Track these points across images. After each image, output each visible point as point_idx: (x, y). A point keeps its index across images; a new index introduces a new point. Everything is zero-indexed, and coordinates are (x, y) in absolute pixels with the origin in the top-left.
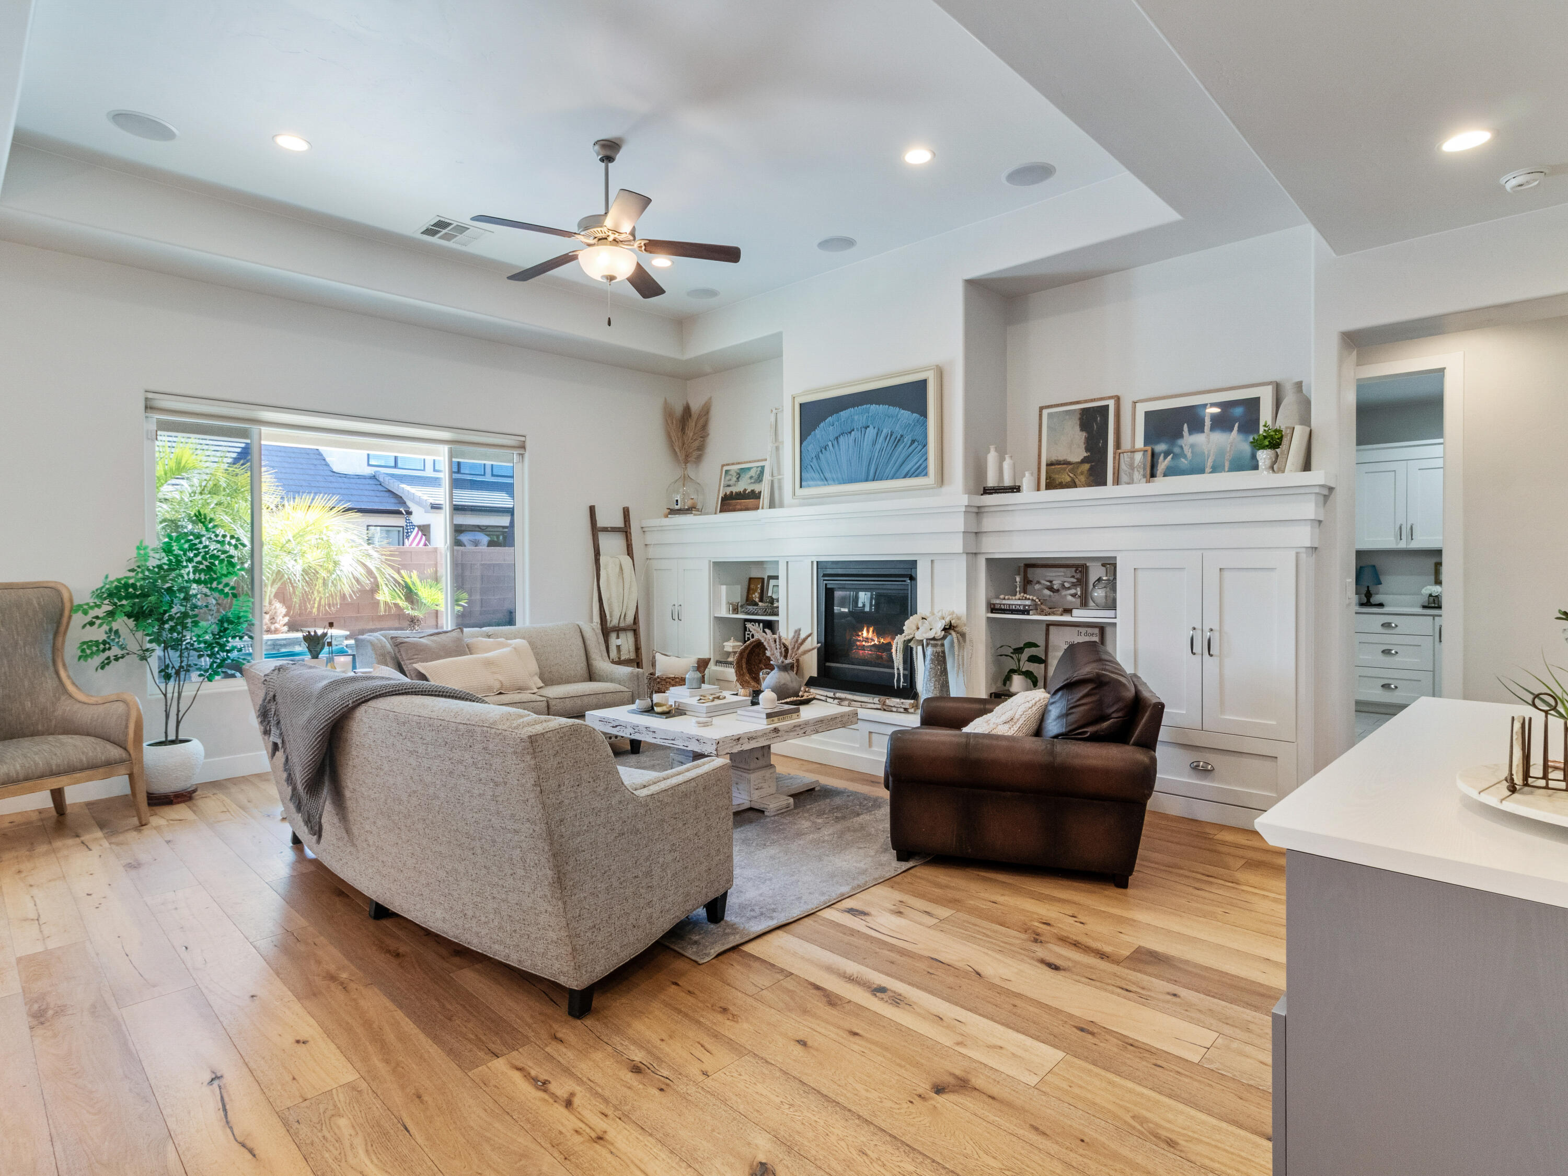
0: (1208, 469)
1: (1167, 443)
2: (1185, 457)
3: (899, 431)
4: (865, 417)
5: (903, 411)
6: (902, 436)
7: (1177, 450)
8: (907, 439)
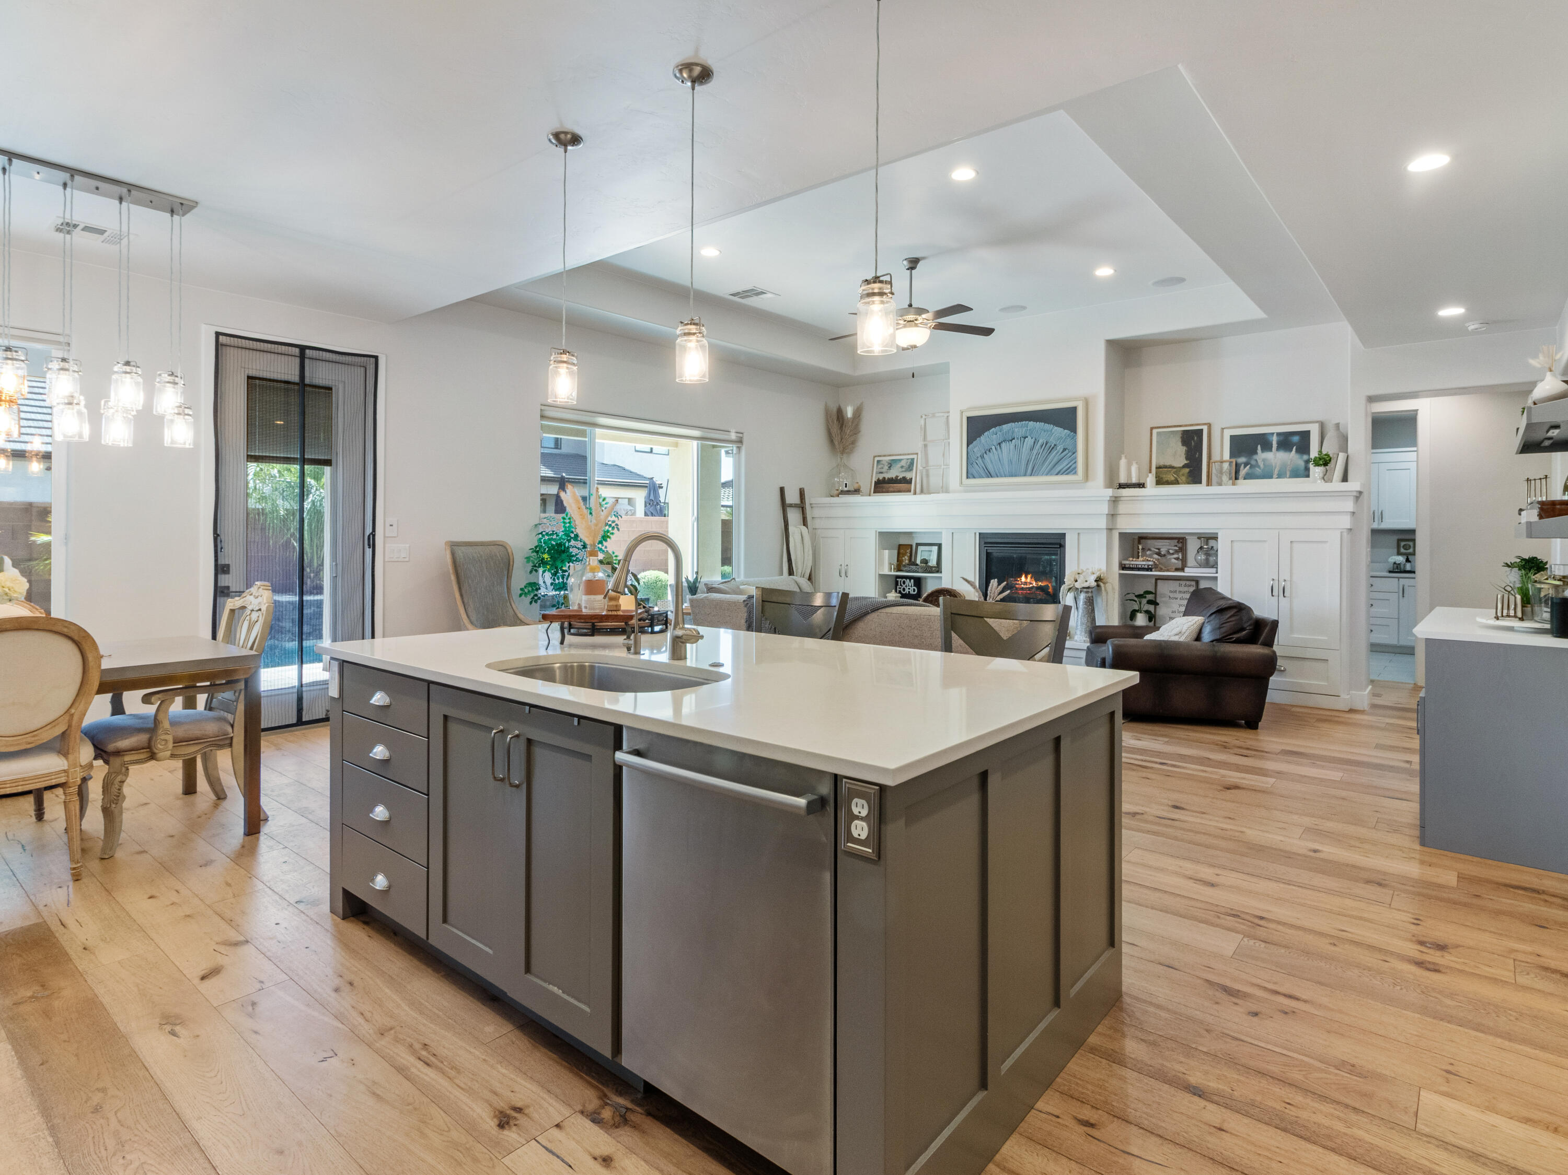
0: (1275, 476)
1: (1246, 457)
2: (1259, 467)
3: (1052, 441)
4: (1024, 430)
5: (1056, 428)
6: (1055, 445)
7: (1253, 462)
8: (1060, 448)
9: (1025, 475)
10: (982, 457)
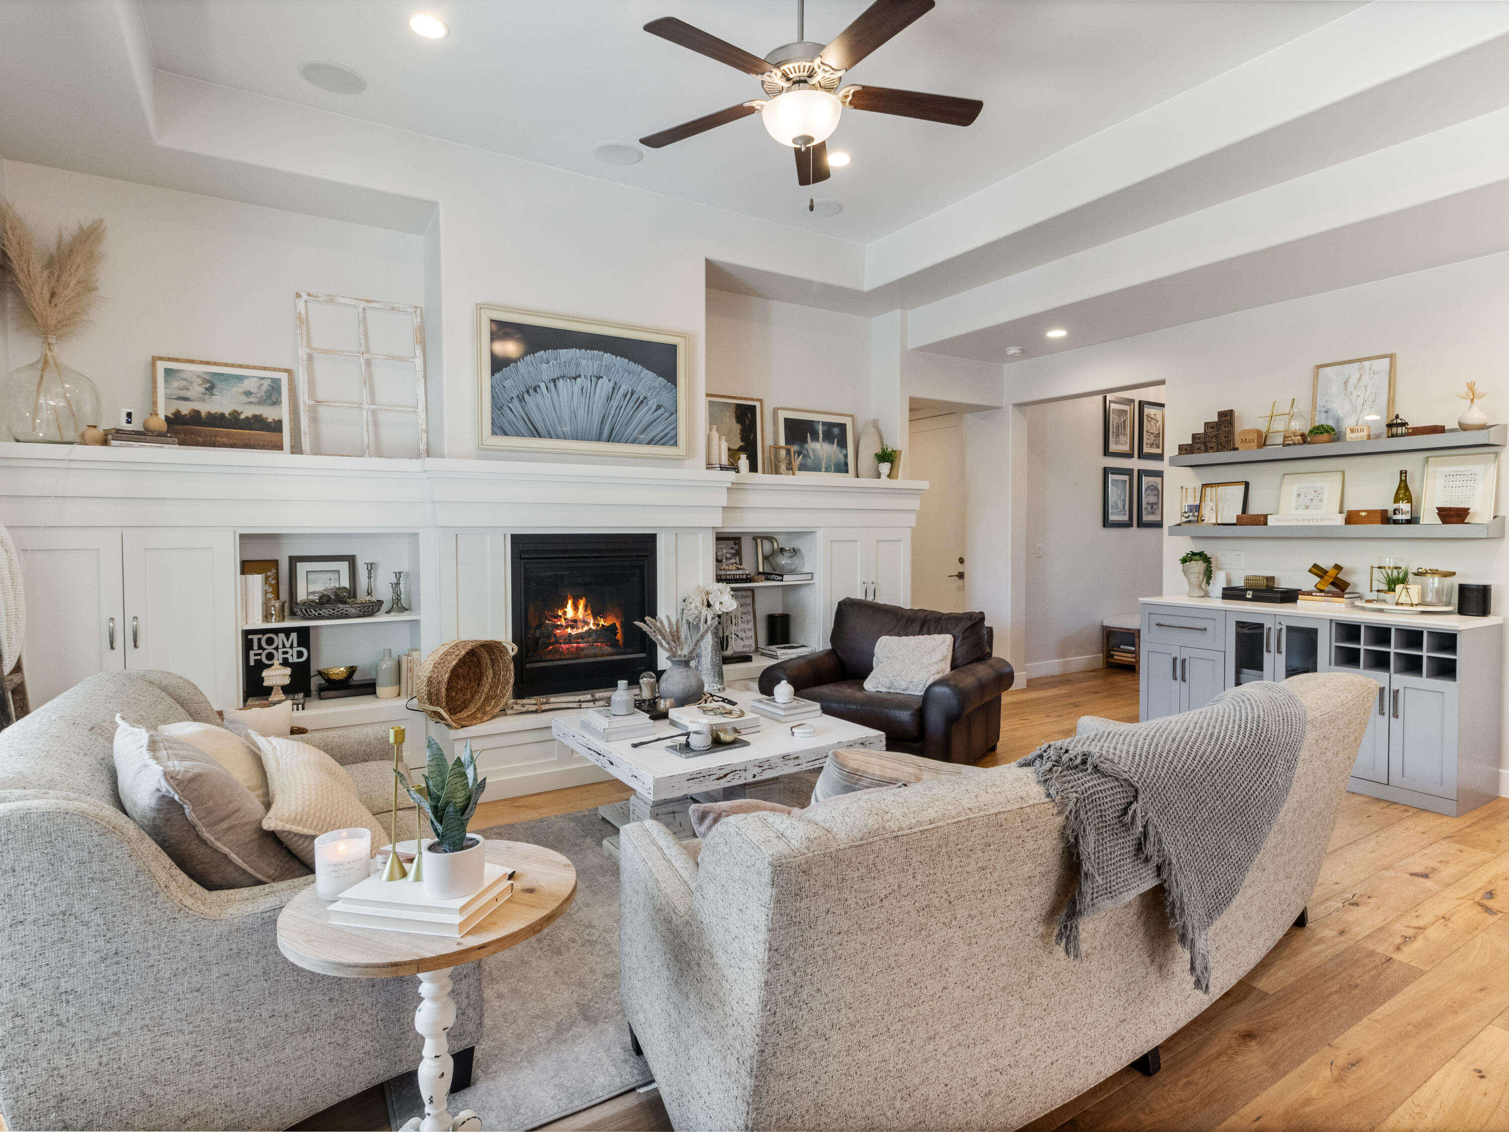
0: (823, 469)
1: (798, 445)
2: (810, 457)
3: (641, 392)
4: (596, 365)
5: (646, 371)
6: (645, 398)
7: (804, 452)
8: (652, 403)
9: (599, 439)
10: (521, 399)
